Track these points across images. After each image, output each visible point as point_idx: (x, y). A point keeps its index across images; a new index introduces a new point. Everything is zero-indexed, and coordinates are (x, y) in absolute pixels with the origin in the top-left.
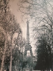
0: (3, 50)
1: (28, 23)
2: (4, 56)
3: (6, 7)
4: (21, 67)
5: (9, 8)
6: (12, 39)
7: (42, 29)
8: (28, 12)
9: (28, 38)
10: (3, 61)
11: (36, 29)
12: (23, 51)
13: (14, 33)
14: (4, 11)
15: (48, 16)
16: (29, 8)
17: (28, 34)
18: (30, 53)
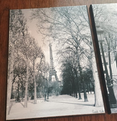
0: (25, 77)
1: (50, 46)
2: (27, 84)
3: (23, 29)
4: (47, 93)
5: (27, 30)
6: (34, 64)
7: (66, 52)
8: (50, 34)
9: (52, 63)
10: (27, 88)
11: (60, 52)
12: (48, 77)
13: (35, 58)
14: (22, 34)
15: (73, 36)
16: (51, 28)
17: (52, 59)
18: (55, 78)
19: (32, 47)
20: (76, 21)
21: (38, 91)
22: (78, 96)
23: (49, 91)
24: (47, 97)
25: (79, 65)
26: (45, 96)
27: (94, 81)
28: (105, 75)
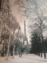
0: (8, 41)
1: (25, 22)
2: (9, 45)
3: (9, 11)
4: (21, 52)
5: (11, 11)
6: (14, 33)
7: (34, 26)
8: (25, 15)
9: (25, 33)
10: (8, 48)
11: (30, 26)
12: (22, 42)
13: (15, 29)
14: (8, 14)
15: (39, 17)
16: (25, 11)
17: (25, 30)
18: (27, 43)
19: (13, 22)
20: (41, 8)
21: (15, 50)
22: (41, 55)
23: (22, 51)
24: (21, 55)
25: (42, 35)
26: (20, 54)
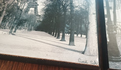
4: (16, 25)
12: (24, 8)
24: (14, 30)
27: (89, 23)
28: (106, 19)
